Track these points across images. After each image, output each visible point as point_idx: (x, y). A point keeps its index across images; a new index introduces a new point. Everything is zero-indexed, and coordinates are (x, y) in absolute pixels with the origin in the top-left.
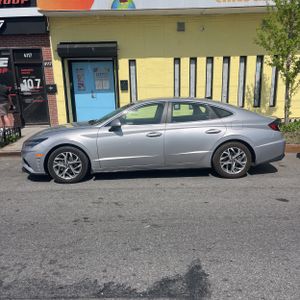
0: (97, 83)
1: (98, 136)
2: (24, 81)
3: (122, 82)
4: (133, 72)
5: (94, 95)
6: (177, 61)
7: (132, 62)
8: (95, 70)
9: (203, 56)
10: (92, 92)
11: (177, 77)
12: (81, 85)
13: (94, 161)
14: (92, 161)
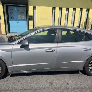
0: (19, 16)
1: (12, 50)
3: (30, 16)
4: (35, 12)
5: (18, 21)
6: (54, 8)
7: (35, 8)
8: (18, 10)
9: (65, 7)
10: (17, 20)
11: (53, 16)
12: (12, 17)
13: (9, 67)
14: (8, 67)
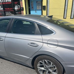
2: (16, 6)
5: (36, 11)
8: (37, 2)
